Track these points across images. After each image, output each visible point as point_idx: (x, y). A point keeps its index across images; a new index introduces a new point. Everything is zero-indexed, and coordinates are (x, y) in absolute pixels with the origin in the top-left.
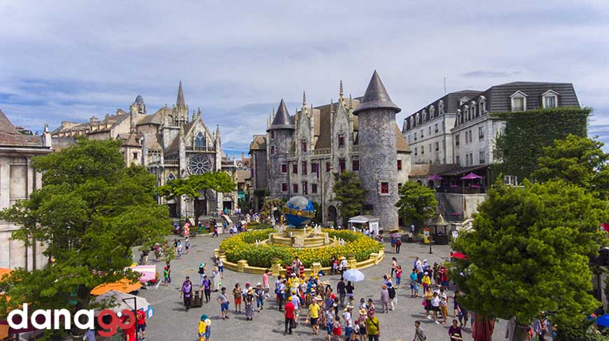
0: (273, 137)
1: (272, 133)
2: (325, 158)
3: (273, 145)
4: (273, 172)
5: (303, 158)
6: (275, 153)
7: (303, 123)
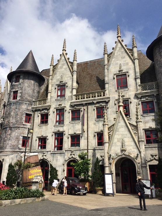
0: (16, 81)
1: (18, 76)
2: (95, 102)
3: (17, 90)
4: (11, 121)
5: (59, 105)
6: (18, 98)
7: (61, 68)
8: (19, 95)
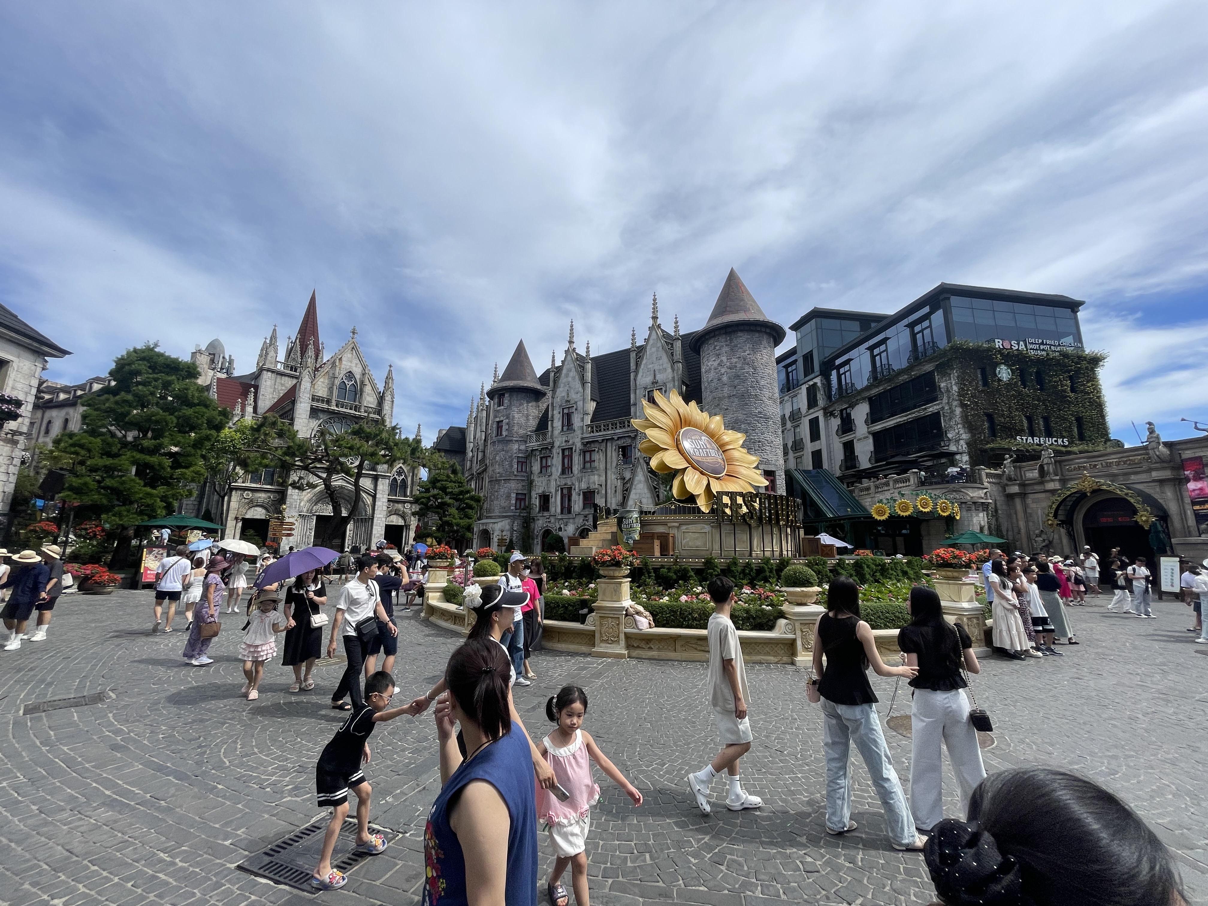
0: (501, 405)
1: (500, 396)
2: (616, 437)
3: (502, 419)
4: (497, 471)
5: (566, 441)
6: (504, 433)
7: (567, 375)
8: (505, 427)
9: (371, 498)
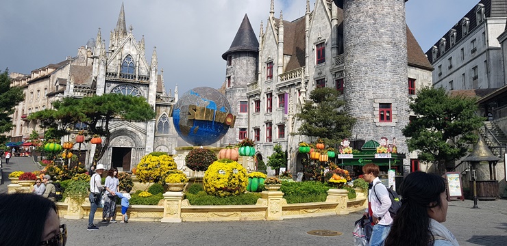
0: (230, 64)
1: (231, 58)
3: (230, 75)
5: (268, 89)
6: (232, 85)
7: (269, 39)
9: (144, 135)
